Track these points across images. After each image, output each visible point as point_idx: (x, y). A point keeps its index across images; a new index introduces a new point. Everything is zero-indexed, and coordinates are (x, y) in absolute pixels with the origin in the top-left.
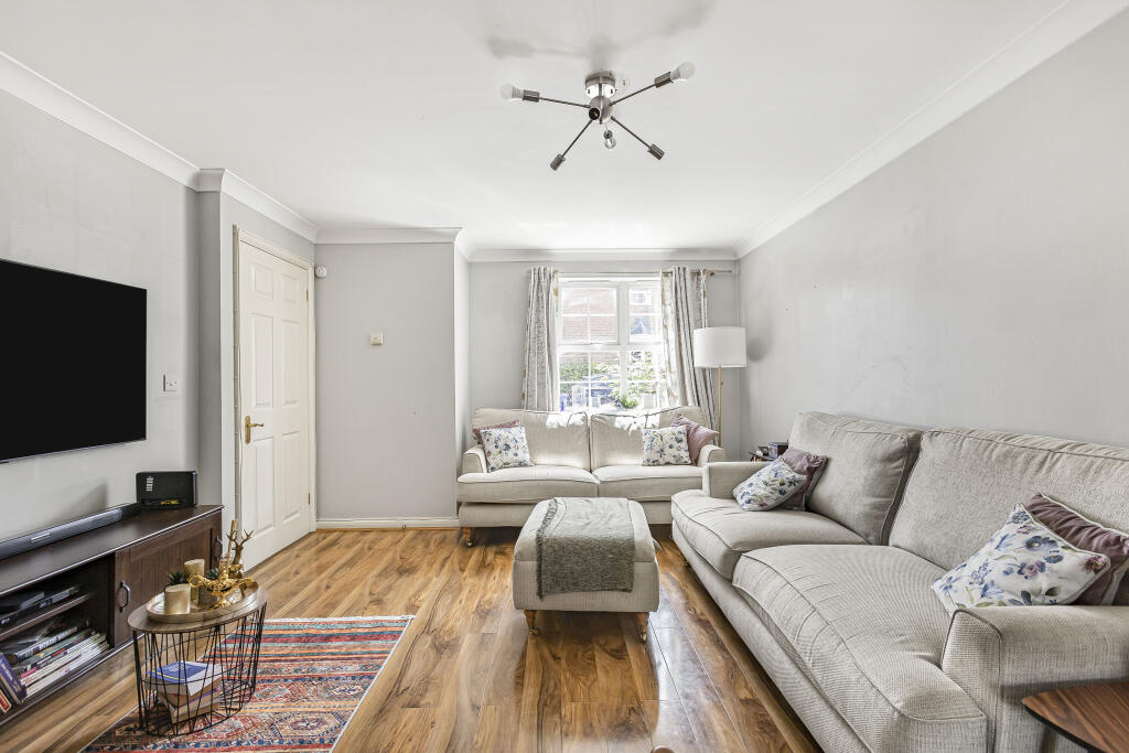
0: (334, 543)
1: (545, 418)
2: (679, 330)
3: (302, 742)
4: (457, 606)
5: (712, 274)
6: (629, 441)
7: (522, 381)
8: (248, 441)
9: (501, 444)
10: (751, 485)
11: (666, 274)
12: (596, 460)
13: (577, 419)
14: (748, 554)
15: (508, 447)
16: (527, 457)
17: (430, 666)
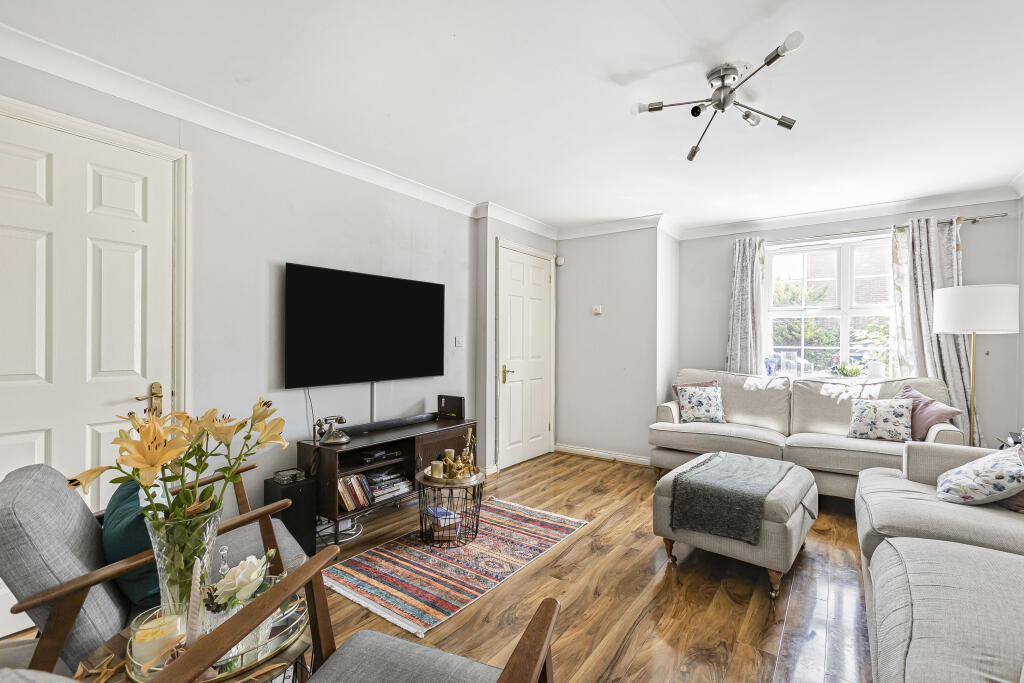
0: (561, 462)
1: (744, 381)
2: (917, 292)
3: (487, 573)
4: (623, 524)
5: (974, 221)
6: (837, 410)
7: (726, 345)
8: (504, 382)
9: (694, 400)
10: (959, 473)
11: (901, 229)
12: (795, 425)
13: (778, 384)
14: (889, 539)
15: (700, 404)
16: (720, 414)
17: (581, 558)
